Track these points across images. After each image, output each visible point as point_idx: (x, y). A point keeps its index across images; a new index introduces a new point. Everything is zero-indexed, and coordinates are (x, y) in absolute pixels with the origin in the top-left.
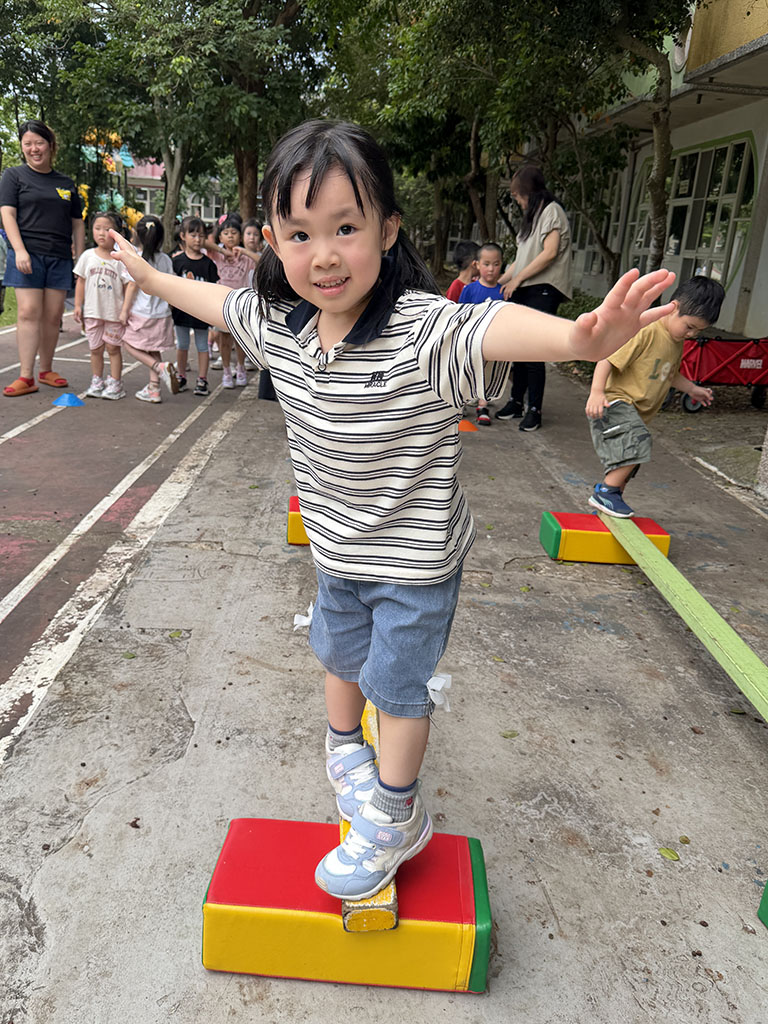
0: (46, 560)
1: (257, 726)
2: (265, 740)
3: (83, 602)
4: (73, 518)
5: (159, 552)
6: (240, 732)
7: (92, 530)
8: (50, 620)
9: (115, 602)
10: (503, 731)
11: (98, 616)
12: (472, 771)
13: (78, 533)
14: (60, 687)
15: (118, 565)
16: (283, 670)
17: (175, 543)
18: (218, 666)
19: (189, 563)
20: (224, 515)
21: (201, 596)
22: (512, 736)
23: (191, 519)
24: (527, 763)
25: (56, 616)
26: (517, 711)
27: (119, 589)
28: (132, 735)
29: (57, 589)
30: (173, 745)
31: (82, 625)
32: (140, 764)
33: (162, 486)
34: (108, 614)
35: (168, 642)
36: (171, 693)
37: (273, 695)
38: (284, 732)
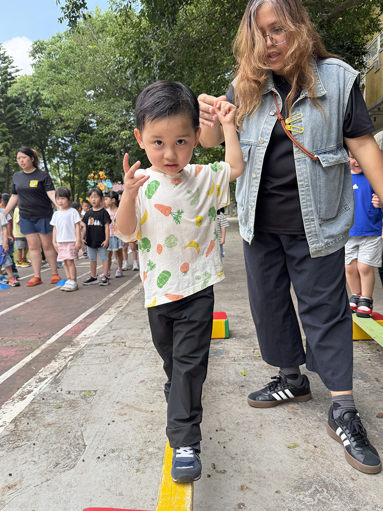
0: (27, 357)
1: (126, 447)
2: (128, 456)
3: (40, 378)
4: (48, 336)
5: (89, 350)
6: (113, 451)
7: (57, 341)
8: (19, 389)
9: (58, 377)
10: (288, 444)
11: (46, 385)
12: (266, 472)
13: (49, 343)
14: (12, 427)
15: (65, 358)
16: (147, 412)
17: (99, 344)
18: (109, 411)
19: (105, 354)
20: (130, 328)
21: (107, 371)
22: (294, 447)
23: (111, 331)
24: (304, 465)
25: (23, 387)
26: (298, 431)
27: (62, 370)
28: (46, 455)
29: (28, 372)
30: (70, 460)
31: (36, 391)
32: (46, 474)
33: (100, 317)
34: (52, 384)
35: (82, 398)
36: (76, 428)
37: (139, 427)
38: (142, 450)
